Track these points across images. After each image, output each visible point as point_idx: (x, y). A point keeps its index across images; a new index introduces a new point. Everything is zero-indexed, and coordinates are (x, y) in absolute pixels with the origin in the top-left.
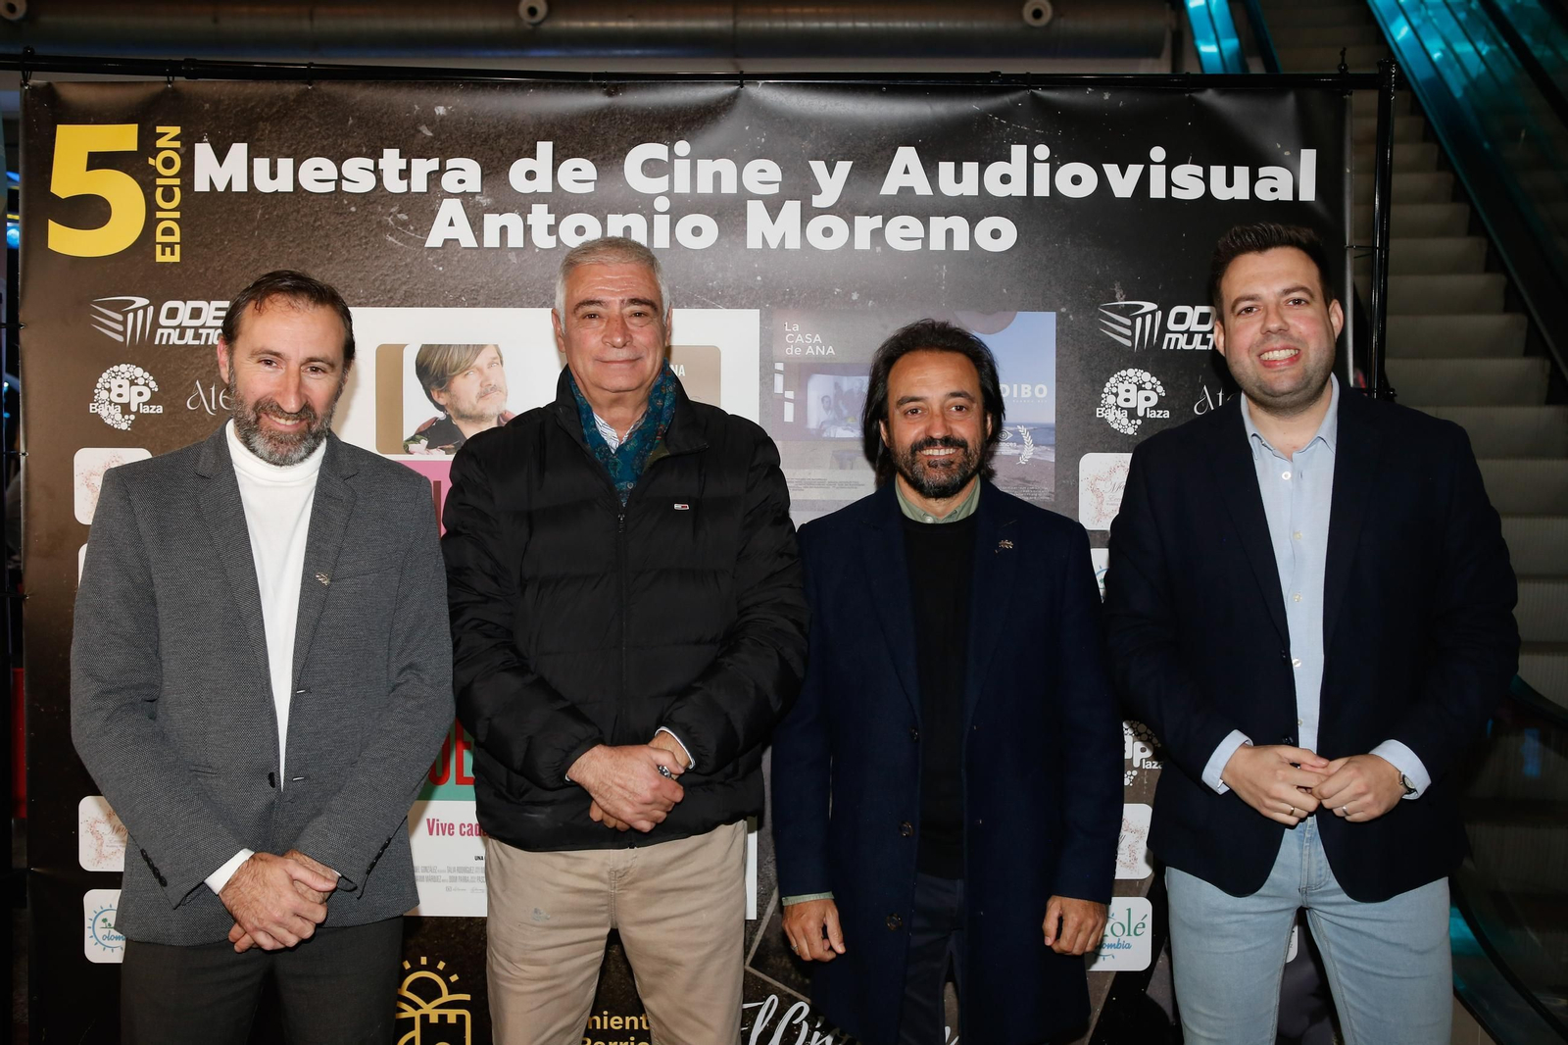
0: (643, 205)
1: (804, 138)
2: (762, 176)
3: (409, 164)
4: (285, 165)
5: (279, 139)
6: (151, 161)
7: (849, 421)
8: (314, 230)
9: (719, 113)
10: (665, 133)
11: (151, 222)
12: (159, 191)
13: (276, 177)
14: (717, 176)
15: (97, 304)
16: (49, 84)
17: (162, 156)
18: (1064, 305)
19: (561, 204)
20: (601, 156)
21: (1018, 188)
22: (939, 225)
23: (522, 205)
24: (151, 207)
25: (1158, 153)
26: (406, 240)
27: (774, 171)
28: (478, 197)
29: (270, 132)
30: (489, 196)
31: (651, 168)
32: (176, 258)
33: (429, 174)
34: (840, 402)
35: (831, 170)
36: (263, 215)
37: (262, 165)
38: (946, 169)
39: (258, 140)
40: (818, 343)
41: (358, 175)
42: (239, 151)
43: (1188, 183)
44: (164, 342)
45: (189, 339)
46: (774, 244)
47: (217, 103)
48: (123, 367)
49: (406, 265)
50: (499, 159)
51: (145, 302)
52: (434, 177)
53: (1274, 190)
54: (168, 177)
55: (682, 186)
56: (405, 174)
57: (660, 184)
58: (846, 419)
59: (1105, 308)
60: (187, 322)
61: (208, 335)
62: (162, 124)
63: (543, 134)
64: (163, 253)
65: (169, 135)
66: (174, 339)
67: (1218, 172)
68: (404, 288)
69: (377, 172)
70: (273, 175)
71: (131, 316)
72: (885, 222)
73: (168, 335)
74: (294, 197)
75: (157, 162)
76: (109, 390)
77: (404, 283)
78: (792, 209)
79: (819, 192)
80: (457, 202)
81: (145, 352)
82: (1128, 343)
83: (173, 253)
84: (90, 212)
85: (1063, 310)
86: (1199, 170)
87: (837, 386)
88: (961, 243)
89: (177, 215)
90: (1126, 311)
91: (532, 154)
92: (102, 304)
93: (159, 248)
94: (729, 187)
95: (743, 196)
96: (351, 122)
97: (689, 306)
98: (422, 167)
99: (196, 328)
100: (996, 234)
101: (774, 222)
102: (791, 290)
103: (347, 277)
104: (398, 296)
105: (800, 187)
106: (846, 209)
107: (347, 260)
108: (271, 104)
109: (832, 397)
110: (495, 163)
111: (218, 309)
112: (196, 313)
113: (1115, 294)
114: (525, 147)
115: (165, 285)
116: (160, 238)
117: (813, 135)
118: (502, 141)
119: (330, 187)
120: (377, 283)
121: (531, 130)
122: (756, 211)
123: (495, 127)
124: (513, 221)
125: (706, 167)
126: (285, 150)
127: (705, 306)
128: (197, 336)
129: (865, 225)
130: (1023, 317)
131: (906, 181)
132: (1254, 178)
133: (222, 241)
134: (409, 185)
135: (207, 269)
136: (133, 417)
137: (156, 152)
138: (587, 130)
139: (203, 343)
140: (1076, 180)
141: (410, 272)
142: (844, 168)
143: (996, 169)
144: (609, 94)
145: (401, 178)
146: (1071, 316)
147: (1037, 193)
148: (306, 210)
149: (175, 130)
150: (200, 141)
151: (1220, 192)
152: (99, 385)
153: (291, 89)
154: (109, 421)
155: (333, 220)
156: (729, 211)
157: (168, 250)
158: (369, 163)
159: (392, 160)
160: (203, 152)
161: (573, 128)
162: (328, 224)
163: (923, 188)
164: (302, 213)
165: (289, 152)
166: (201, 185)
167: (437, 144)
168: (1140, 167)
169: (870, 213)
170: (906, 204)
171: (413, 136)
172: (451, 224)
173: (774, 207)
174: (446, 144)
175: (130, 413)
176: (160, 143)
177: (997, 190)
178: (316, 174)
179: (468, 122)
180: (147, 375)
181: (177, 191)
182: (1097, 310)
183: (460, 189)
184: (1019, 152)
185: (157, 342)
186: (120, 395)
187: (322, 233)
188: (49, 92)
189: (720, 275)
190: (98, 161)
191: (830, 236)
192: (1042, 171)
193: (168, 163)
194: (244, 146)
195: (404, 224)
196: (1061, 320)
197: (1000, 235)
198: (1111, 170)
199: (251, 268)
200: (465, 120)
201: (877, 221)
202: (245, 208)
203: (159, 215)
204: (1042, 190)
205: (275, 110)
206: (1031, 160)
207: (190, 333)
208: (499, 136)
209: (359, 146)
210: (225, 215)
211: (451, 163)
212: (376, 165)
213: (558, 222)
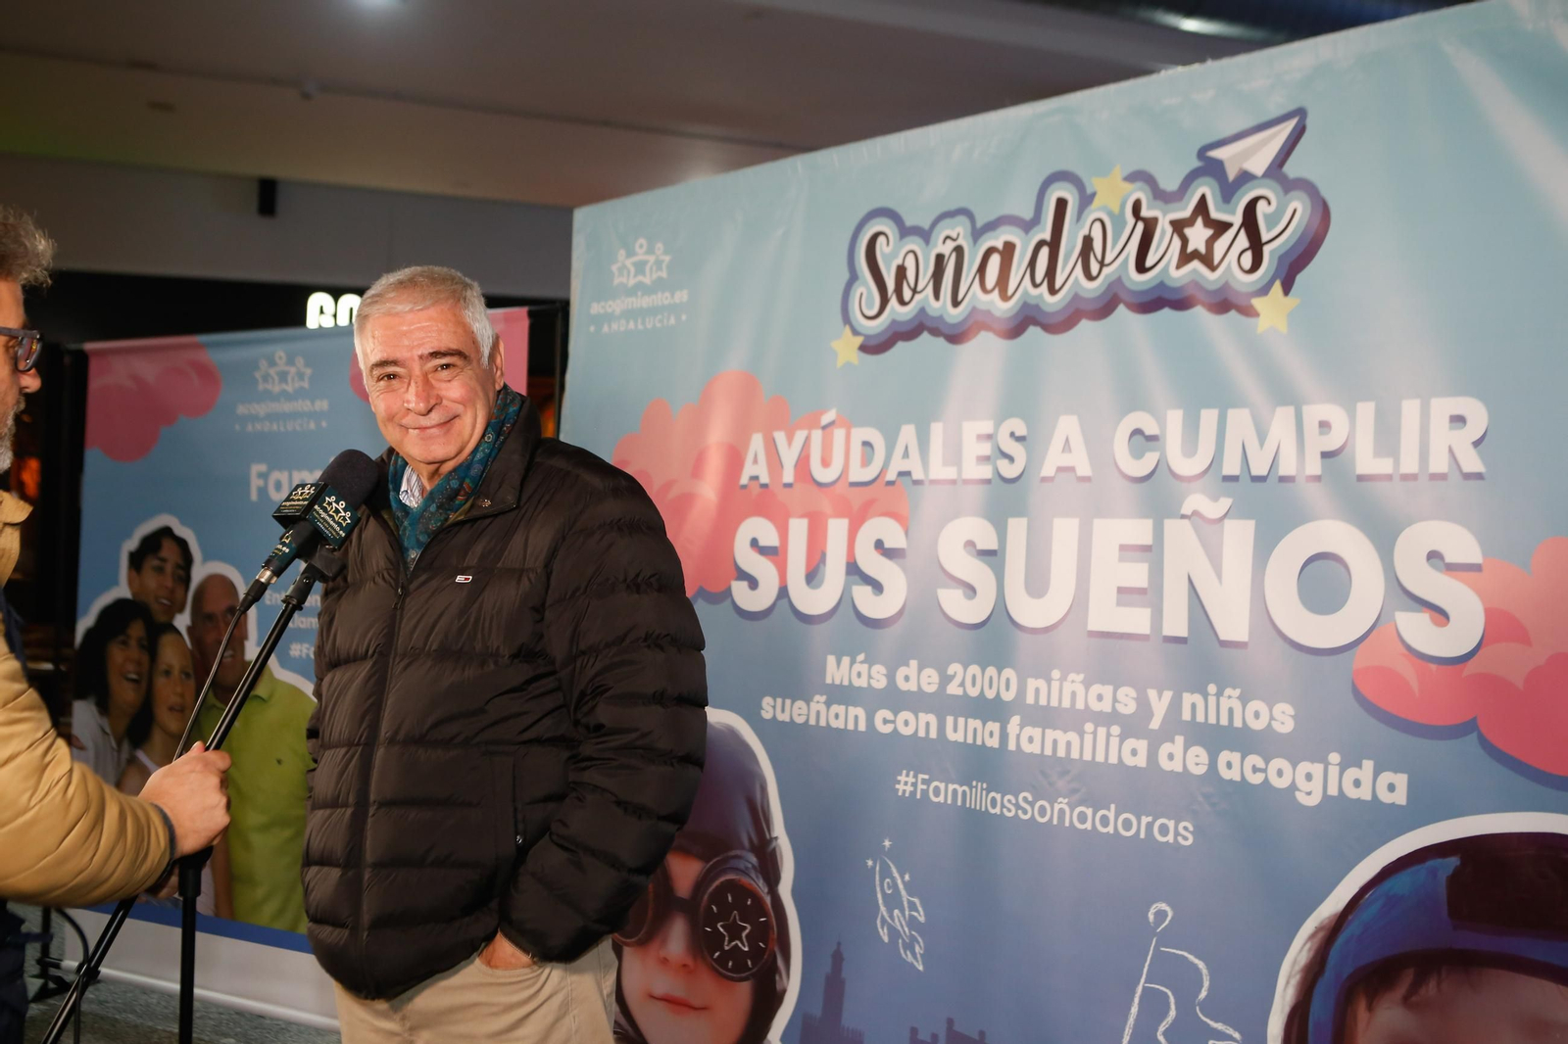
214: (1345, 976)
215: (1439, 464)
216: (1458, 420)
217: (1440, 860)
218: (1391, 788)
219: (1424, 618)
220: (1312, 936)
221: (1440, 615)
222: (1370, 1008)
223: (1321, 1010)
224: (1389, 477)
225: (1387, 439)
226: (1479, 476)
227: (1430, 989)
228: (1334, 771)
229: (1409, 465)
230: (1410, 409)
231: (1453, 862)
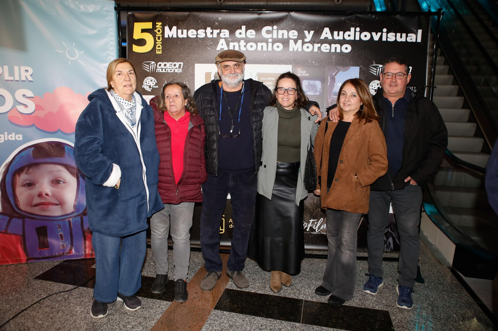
0: (266, 41)
1: (303, 25)
2: (294, 34)
3: (213, 31)
4: (185, 31)
5: (183, 25)
6: (155, 31)
7: (312, 91)
8: (191, 46)
9: (284, 19)
10: (271, 24)
11: (155, 45)
12: (157, 38)
13: (183, 34)
14: (283, 34)
15: (144, 63)
16: (133, 14)
17: (157, 29)
18: (361, 65)
19: (247, 41)
20: (256, 29)
21: (352, 38)
22: (333, 46)
23: (238, 41)
24: (155, 41)
25: (385, 30)
26: (212, 48)
27: (296, 33)
28: (228, 39)
29: (182, 24)
30: (231, 38)
31: (268, 32)
32: (161, 53)
33: (217, 33)
34: (310, 87)
35: (309, 33)
36: (180, 43)
37: (180, 31)
38: (336, 33)
39: (179, 25)
40: (305, 73)
41: (201, 33)
42: (174, 28)
43: (391, 37)
44: (158, 72)
45: (164, 71)
46: (295, 50)
47: (169, 17)
48: (149, 77)
49: (212, 54)
50: (233, 30)
51: (154, 63)
52: (218, 34)
53: (411, 39)
54: (159, 34)
55: (275, 36)
56: (212, 33)
57: (270, 36)
58: (311, 90)
59: (371, 66)
60: (163, 67)
61: (168, 70)
62: (158, 22)
63: (243, 24)
64: (158, 51)
65: (159, 25)
66: (160, 71)
67: (399, 35)
68: (212, 59)
69: (206, 33)
70: (182, 34)
71: (151, 66)
72: (321, 45)
73: (159, 70)
74: (187, 39)
75: (156, 31)
76: (146, 82)
77: (212, 58)
78: (300, 42)
79: (306, 38)
80: (224, 40)
81: (154, 74)
82: (376, 74)
83: (160, 51)
84: (141, 42)
85: (361, 66)
86: (394, 34)
87: (309, 83)
88: (338, 50)
89: (161, 43)
90: (376, 67)
91: (241, 29)
92: (145, 63)
93: (157, 50)
94: (286, 37)
95: (289, 39)
96: (200, 21)
97: (276, 64)
98: (216, 32)
99: (165, 69)
100: (346, 48)
101: (296, 45)
102: (299, 61)
103: (199, 57)
104: (210, 61)
105: (301, 36)
106: (312, 42)
107: (199, 53)
108: (182, 17)
109: (308, 85)
110: (232, 31)
111: (170, 64)
112: (165, 65)
113: (373, 63)
114: (239, 27)
115: (158, 59)
116: (157, 48)
117: (305, 25)
118: (234, 25)
119: (195, 36)
120: (205, 58)
121: (241, 23)
122: (292, 42)
123: (232, 22)
124: (236, 44)
125: (281, 32)
126: (185, 28)
127: (279, 64)
128: (165, 70)
129: (317, 46)
130: (351, 67)
131: (326, 36)
132: (407, 36)
133: (171, 49)
134: (213, 36)
135: (167, 55)
136: (151, 88)
137: (156, 28)
138: (253, 23)
139: (167, 72)
140: (366, 36)
141: (213, 56)
142: (312, 32)
143: (347, 33)
144: (259, 15)
145: (211, 34)
146: (363, 68)
147: (356, 39)
148: (190, 42)
149: (160, 24)
150: (166, 26)
151: (399, 40)
152: (144, 81)
153: (186, 13)
154: (146, 89)
155: (196, 44)
156: (285, 42)
157: (159, 51)
158: (204, 31)
159: (209, 30)
160: (167, 28)
161: (250, 23)
162: (194, 45)
163: (330, 37)
164: (189, 42)
165: (186, 28)
166: (166, 36)
167: (219, 26)
168: (380, 33)
169: (318, 43)
170: (326, 41)
171: (214, 24)
172: (222, 45)
173: (296, 41)
174: (221, 26)
175: (151, 87)
176: (157, 27)
177: (347, 38)
178: (192, 33)
179: (226, 21)
180: (154, 79)
181: (161, 37)
182: (369, 66)
183: (224, 37)
184: (352, 29)
185: (157, 72)
186: (149, 84)
187: (193, 47)
188: (133, 16)
189: (283, 57)
190: (143, 31)
191: (308, 48)
192: (358, 34)
193: (159, 31)
194: (176, 27)
195: (212, 45)
196: (360, 69)
197: (347, 49)
198: (374, 34)
199: (177, 55)
200: (225, 21)
201: (319, 45)
202: (176, 41)
203: (157, 43)
204: (357, 38)
205: (182, 19)
206: (355, 31)
207: (164, 70)
208: (233, 24)
209: (202, 27)
210: (172, 43)
211: (222, 31)
212: (205, 31)
213: (246, 44)
214: (13, 172)
215: (23, 78)
216: (27, 71)
217: (30, 149)
218: (19, 137)
219: (23, 106)
220: (5, 166)
221: (26, 106)
222: (19, 176)
223: (8, 179)
224: (13, 81)
225: (11, 73)
226: (32, 81)
227: (31, 170)
228: (6, 136)
229: (17, 78)
230: (16, 68)
231: (33, 148)
